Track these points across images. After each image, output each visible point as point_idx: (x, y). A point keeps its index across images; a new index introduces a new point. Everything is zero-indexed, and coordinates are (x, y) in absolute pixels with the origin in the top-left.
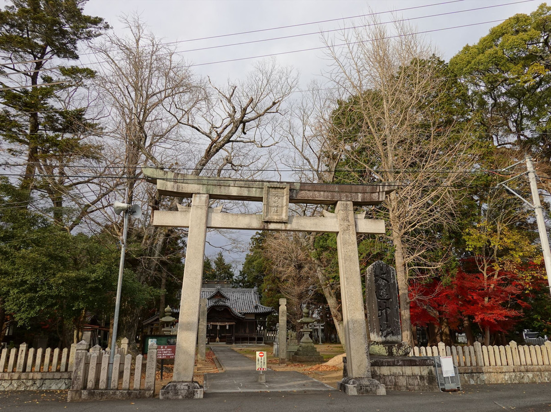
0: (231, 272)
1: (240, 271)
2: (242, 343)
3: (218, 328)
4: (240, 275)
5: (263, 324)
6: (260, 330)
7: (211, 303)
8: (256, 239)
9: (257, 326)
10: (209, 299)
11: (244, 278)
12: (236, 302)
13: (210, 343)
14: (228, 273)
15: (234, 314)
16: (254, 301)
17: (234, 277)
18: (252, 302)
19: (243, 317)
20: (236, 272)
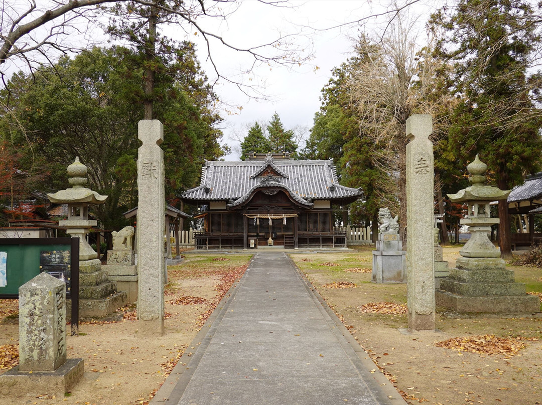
0: (293, 143)
1: (307, 142)
2: (310, 246)
3: (270, 223)
4: (307, 148)
5: (343, 217)
6: (339, 226)
7: (257, 184)
8: (330, 89)
9: (335, 221)
10: (254, 178)
11: (314, 152)
12: (299, 182)
13: (258, 247)
14: (290, 145)
15: (295, 200)
16: (328, 179)
17: (298, 150)
18: (326, 181)
19: (311, 204)
20: (301, 143)
